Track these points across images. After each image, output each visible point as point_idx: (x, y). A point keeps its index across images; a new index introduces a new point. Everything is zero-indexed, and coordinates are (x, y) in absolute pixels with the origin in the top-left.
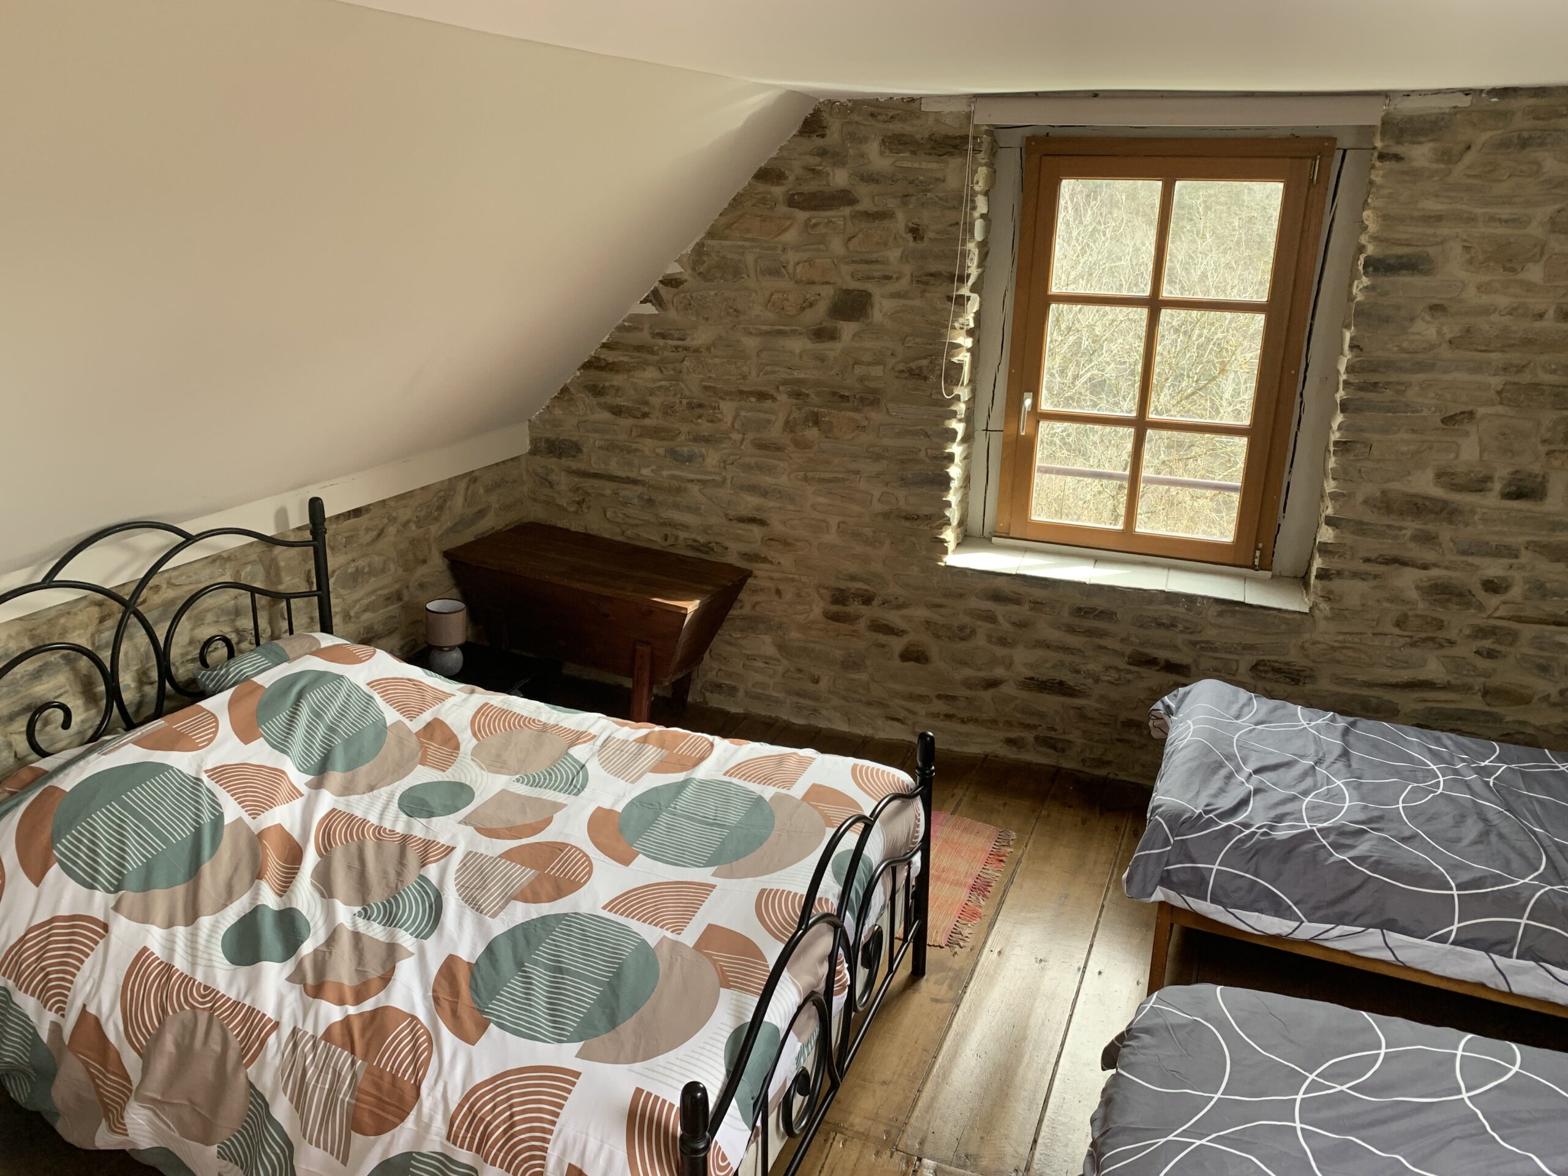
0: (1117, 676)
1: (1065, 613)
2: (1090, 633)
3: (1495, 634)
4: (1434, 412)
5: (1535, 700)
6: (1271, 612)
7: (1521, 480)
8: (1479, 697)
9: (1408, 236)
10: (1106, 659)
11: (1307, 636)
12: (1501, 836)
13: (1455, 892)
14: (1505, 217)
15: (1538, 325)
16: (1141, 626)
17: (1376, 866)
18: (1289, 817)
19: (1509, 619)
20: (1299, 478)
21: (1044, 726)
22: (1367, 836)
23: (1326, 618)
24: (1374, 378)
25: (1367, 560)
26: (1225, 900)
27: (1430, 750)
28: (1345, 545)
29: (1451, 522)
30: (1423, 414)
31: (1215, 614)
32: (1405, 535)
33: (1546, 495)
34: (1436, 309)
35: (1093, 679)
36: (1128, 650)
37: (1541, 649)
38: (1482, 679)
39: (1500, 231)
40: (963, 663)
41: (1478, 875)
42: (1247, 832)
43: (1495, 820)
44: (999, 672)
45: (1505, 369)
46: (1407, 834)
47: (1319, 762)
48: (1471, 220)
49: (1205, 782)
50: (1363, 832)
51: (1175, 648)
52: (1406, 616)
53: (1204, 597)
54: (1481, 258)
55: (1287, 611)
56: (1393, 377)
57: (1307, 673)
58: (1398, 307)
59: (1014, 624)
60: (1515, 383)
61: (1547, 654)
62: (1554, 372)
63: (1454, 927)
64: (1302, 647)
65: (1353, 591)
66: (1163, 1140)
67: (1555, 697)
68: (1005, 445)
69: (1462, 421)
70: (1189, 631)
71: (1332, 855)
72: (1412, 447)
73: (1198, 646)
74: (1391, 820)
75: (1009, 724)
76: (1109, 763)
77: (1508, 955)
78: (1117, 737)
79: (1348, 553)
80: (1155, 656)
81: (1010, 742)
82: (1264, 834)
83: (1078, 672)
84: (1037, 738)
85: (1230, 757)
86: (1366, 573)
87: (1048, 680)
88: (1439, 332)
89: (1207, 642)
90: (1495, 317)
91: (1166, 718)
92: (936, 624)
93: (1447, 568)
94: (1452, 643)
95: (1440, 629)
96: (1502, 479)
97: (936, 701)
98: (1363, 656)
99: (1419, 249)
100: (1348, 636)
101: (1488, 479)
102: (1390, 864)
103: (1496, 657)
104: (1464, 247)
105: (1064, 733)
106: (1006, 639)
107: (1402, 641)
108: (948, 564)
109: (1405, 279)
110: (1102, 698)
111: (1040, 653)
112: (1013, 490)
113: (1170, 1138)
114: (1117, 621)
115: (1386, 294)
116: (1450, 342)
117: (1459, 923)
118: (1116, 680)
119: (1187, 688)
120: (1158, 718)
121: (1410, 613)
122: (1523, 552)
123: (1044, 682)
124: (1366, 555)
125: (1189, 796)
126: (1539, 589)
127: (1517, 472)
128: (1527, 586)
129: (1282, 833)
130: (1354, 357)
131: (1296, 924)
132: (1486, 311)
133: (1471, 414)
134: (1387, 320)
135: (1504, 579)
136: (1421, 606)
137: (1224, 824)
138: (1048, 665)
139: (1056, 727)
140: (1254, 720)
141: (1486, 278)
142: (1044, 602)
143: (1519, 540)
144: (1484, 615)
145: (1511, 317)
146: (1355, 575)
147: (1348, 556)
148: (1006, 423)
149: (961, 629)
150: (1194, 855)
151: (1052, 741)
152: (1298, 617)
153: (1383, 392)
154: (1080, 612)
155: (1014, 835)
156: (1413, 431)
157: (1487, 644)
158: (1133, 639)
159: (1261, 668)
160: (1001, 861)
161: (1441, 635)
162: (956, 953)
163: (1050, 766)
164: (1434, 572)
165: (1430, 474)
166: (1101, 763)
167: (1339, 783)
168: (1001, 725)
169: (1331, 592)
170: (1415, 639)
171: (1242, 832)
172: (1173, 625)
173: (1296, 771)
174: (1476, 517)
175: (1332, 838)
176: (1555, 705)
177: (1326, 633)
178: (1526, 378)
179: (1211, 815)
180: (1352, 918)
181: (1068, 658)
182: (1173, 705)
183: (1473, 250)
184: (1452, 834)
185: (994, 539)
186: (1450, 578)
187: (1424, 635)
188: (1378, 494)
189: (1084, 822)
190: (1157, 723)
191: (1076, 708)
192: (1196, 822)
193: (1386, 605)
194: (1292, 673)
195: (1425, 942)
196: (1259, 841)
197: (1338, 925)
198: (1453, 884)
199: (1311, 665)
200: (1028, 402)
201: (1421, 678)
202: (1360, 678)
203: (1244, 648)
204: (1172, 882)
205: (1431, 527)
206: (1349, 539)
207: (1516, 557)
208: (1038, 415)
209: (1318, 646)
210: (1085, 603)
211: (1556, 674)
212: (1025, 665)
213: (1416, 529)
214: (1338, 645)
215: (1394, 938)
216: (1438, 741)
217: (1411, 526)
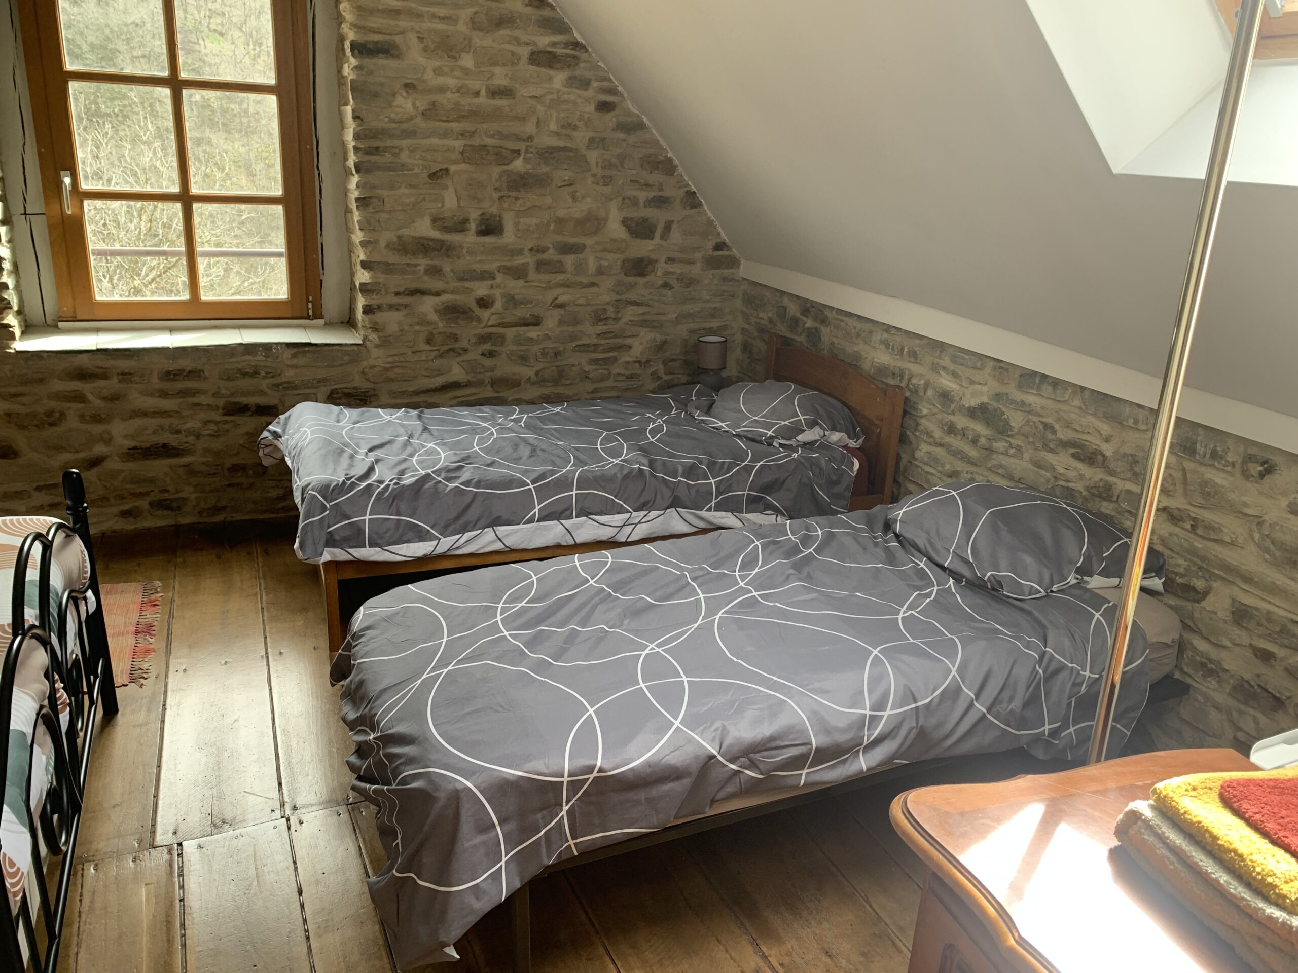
0: (215, 428)
1: (155, 380)
2: (183, 393)
3: (491, 338)
4: (422, 170)
5: (522, 382)
6: (334, 347)
7: (487, 220)
8: (489, 388)
9: (379, 25)
10: (202, 415)
11: (365, 363)
12: (543, 450)
13: (531, 486)
14: (441, 15)
15: (476, 101)
16: (228, 379)
17: (478, 485)
18: (408, 471)
19: (497, 326)
20: (329, 237)
21: (156, 490)
22: (465, 469)
23: (377, 346)
24: (375, 144)
25: (397, 294)
26: (380, 542)
27: (478, 416)
28: (379, 283)
29: (448, 257)
30: (414, 172)
31: (290, 356)
32: (420, 270)
33: (503, 230)
34: (409, 87)
35: (195, 436)
36: (221, 402)
37: (520, 344)
38: (489, 374)
39: (441, 26)
40: (59, 449)
41: (541, 472)
42: (383, 486)
43: (536, 443)
44: (100, 449)
45: (462, 135)
46: (489, 462)
47: (411, 436)
48: (419, 16)
49: (336, 461)
50: (461, 467)
51: (262, 393)
52: (432, 334)
53: (277, 344)
54: (432, 46)
55: (346, 345)
56: (389, 143)
57: (372, 392)
58: (382, 84)
59: (105, 399)
60: (471, 146)
61: (523, 348)
62: (492, 136)
63: (536, 510)
64: (363, 373)
65: (392, 320)
66: (419, 681)
67: (534, 378)
68: (51, 227)
69: (441, 177)
70: (271, 375)
71: (447, 486)
72: (412, 199)
73: (281, 387)
74: (475, 457)
75: (121, 497)
76: (224, 508)
77: (570, 517)
78: (227, 483)
79: (383, 290)
80: (246, 403)
81: (125, 514)
82: (396, 484)
83: (178, 432)
84: (151, 504)
85: (347, 445)
86: (399, 304)
87: (152, 446)
88: (414, 105)
89: (288, 382)
90: (449, 95)
91: (275, 442)
92: (19, 414)
93: (452, 293)
94: (466, 350)
95: (456, 341)
96: (475, 220)
97: (36, 494)
98: (409, 371)
99: (388, 37)
100: (395, 357)
101: (466, 221)
102: (487, 480)
103: (495, 356)
104: (419, 37)
105: (177, 492)
106: (100, 415)
107: (434, 354)
108: (18, 349)
109: (381, 61)
110: (206, 451)
111: (138, 422)
112: (69, 272)
113: (424, 677)
114: (206, 378)
115: (371, 73)
116: (423, 114)
117: (539, 505)
118: (216, 432)
119: (287, 414)
120: (267, 446)
121: (434, 332)
122: (497, 274)
123: (148, 449)
124: (396, 290)
125: (330, 471)
126: (512, 301)
127: (483, 214)
128: (504, 300)
129: (408, 480)
130: (358, 126)
131: (435, 542)
132: (442, 89)
133: (447, 170)
134: (376, 95)
135: (489, 296)
136: (441, 325)
137: (364, 484)
138: (148, 432)
139: (167, 488)
140: (352, 421)
141: (438, 64)
142: (132, 372)
143: (493, 266)
144: (482, 326)
145: (459, 94)
146: (391, 307)
147: (383, 292)
148: (47, 203)
149: (49, 414)
150: (348, 512)
151: (168, 502)
152: (355, 348)
153: (384, 155)
154: (169, 375)
155: (158, 583)
156: (411, 186)
157: (487, 347)
158: (223, 391)
159: (335, 396)
160: (155, 605)
161: (457, 345)
162: (142, 684)
163: (169, 526)
164: (446, 297)
165: (427, 221)
166: (217, 510)
167: (430, 445)
168: (112, 500)
169: (376, 323)
170: (441, 351)
171: (379, 487)
172: (256, 373)
173: (397, 446)
174: (465, 251)
175: (443, 475)
176: (534, 383)
177: (378, 358)
178: (476, 142)
179: (353, 480)
180: (472, 524)
181: (166, 422)
182: (279, 430)
183: (425, 40)
184: (515, 455)
185: (60, 324)
186: (456, 300)
187: (446, 348)
188: (395, 239)
189: (218, 557)
190: (267, 450)
191: (184, 466)
192: (341, 489)
193: (417, 328)
194: (359, 396)
195: (521, 526)
196: (393, 490)
197: (464, 534)
198: (529, 482)
199: (372, 386)
200: (67, 181)
201: (451, 381)
202: (411, 389)
203: (319, 382)
204: (335, 541)
205: (436, 262)
206: (382, 278)
207: (494, 278)
208: (81, 196)
209: (376, 369)
210: (172, 366)
211: (532, 360)
212: (126, 437)
213: (426, 265)
214: (388, 366)
215: (501, 530)
216: (480, 411)
217: (423, 263)
